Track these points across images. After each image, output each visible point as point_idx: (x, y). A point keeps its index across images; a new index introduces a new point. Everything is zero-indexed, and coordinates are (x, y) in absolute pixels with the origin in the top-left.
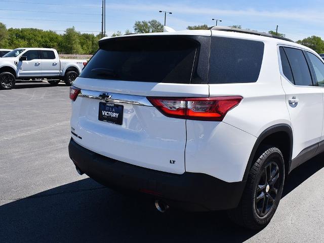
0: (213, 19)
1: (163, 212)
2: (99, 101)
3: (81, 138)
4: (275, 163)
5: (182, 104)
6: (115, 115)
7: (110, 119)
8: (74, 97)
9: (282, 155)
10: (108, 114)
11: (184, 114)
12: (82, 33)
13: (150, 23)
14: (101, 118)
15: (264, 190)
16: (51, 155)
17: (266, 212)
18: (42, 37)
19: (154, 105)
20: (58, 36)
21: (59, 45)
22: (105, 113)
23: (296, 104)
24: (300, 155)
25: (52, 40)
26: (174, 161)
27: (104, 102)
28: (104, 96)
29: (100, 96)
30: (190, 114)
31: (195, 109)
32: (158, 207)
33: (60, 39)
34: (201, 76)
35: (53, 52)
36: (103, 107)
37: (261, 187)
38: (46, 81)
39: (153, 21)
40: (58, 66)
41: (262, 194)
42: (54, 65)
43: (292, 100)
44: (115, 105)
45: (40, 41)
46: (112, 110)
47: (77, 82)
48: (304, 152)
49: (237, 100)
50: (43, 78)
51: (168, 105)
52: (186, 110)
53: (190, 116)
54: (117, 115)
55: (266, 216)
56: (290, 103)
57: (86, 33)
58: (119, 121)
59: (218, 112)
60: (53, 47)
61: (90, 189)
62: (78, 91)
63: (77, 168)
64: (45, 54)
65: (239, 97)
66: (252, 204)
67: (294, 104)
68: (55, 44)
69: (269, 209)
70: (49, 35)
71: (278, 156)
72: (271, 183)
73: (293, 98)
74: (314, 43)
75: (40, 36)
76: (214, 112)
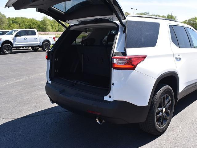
0: (132, 9)
1: (101, 124)
4: (168, 95)
9: (172, 90)
15: (162, 111)
18: (28, 22)
20: (37, 21)
21: (38, 27)
23: (180, 59)
24: (185, 89)
25: (33, 23)
30: (116, 66)
31: (118, 63)
32: (98, 121)
33: (39, 23)
37: (160, 109)
38: (30, 49)
40: (38, 40)
41: (161, 114)
42: (35, 39)
43: (178, 57)
45: (26, 24)
48: (187, 88)
49: (143, 58)
50: (29, 47)
53: (115, 68)
55: (163, 127)
56: (177, 59)
59: (132, 65)
60: (34, 28)
61: (58, 113)
64: (30, 33)
65: (144, 56)
66: (154, 119)
67: (179, 59)
68: (36, 26)
69: (165, 123)
70: (32, 21)
71: (170, 90)
72: (166, 107)
73: (178, 56)
74: (195, 21)
75: (26, 21)
76: (130, 65)
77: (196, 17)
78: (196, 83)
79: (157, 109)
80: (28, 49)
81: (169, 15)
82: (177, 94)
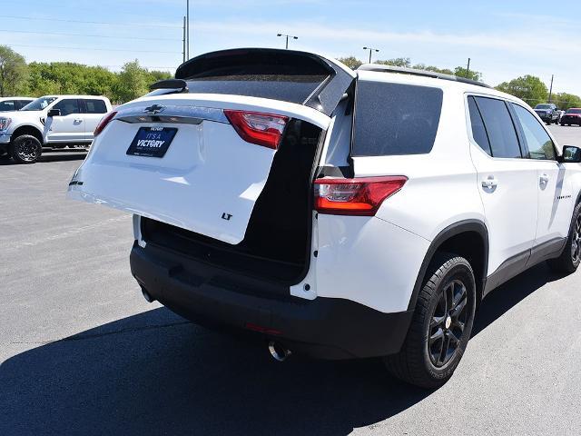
0: (365, 48)
1: (282, 360)
4: (459, 282)
9: (471, 269)
12: (150, 71)
15: (443, 325)
17: (446, 360)
18: (85, 78)
20: (111, 74)
21: (113, 90)
23: (494, 187)
24: (500, 269)
25: (101, 81)
31: (331, 197)
33: (114, 80)
35: (102, 102)
37: (437, 319)
41: (440, 332)
43: (488, 182)
45: (81, 83)
48: (507, 264)
49: (399, 182)
50: (86, 144)
55: (446, 366)
56: (485, 186)
57: (157, 70)
59: (369, 202)
60: (103, 93)
61: (166, 326)
64: (91, 106)
65: (401, 178)
66: (423, 347)
67: (490, 187)
68: (107, 88)
69: (450, 355)
70: (96, 72)
71: (464, 270)
72: (454, 314)
73: (490, 178)
74: (528, 87)
75: (81, 74)
76: (362, 201)
77: (529, 77)
78: (530, 249)
79: (432, 320)
80: (85, 150)
81: (461, 69)
82: (484, 280)
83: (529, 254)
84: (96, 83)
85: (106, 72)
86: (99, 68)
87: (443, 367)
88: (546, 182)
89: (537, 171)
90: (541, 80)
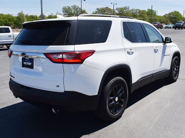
0: (111, 3)
1: (56, 113)
2: (22, 57)
3: (14, 77)
4: (120, 85)
5: (60, 56)
6: (30, 64)
7: (27, 66)
8: (10, 55)
9: (124, 81)
10: (26, 63)
11: (62, 61)
12: (29, 15)
13: (72, 7)
14: (23, 66)
15: (114, 100)
16: (3, 90)
17: (117, 111)
18: (3, 19)
19: (47, 57)
20: (14, 17)
21: (15, 23)
22: (25, 63)
23: (133, 53)
24: (139, 81)
25: (10, 20)
26: (59, 86)
27: (24, 57)
28: (23, 54)
29: (21, 54)
30: (65, 61)
31: (67, 58)
32: (54, 111)
33: (15, 19)
34: (70, 41)
35: (8, 28)
36: (24, 60)
37: (112, 98)
38: (5, 47)
39: (74, 6)
40: (12, 37)
41: (113, 102)
42: (9, 36)
43: (129, 51)
44: (29, 58)
45: (2, 21)
46: (28, 61)
47: (12, 47)
48: (142, 79)
49: (92, 52)
50: (3, 45)
51: (53, 57)
52: (62, 59)
53: (64, 62)
54: (31, 64)
55: (117, 114)
56: (128, 53)
57: (32, 15)
58: (32, 67)
59: (80, 59)
60: (9, 26)
61: (24, 107)
62: (12, 52)
63: (14, 94)
64: (4, 30)
65: (92, 51)
66: (106, 107)
67: (131, 53)
68: (12, 23)
69: (119, 111)
70: (8, 17)
71: (121, 81)
72: (119, 96)
73: (131, 50)
74: (175, 15)
75: (2, 18)
76: (77, 59)
77: (175, 11)
78: (153, 74)
79: (109, 98)
80: (2, 47)
81: (149, 9)
82: (131, 84)
83: (152, 75)
84: (8, 21)
85: (12, 16)
86: (9, 15)
87: (116, 115)
88: (157, 50)
89: (153, 47)
90: (180, 13)
